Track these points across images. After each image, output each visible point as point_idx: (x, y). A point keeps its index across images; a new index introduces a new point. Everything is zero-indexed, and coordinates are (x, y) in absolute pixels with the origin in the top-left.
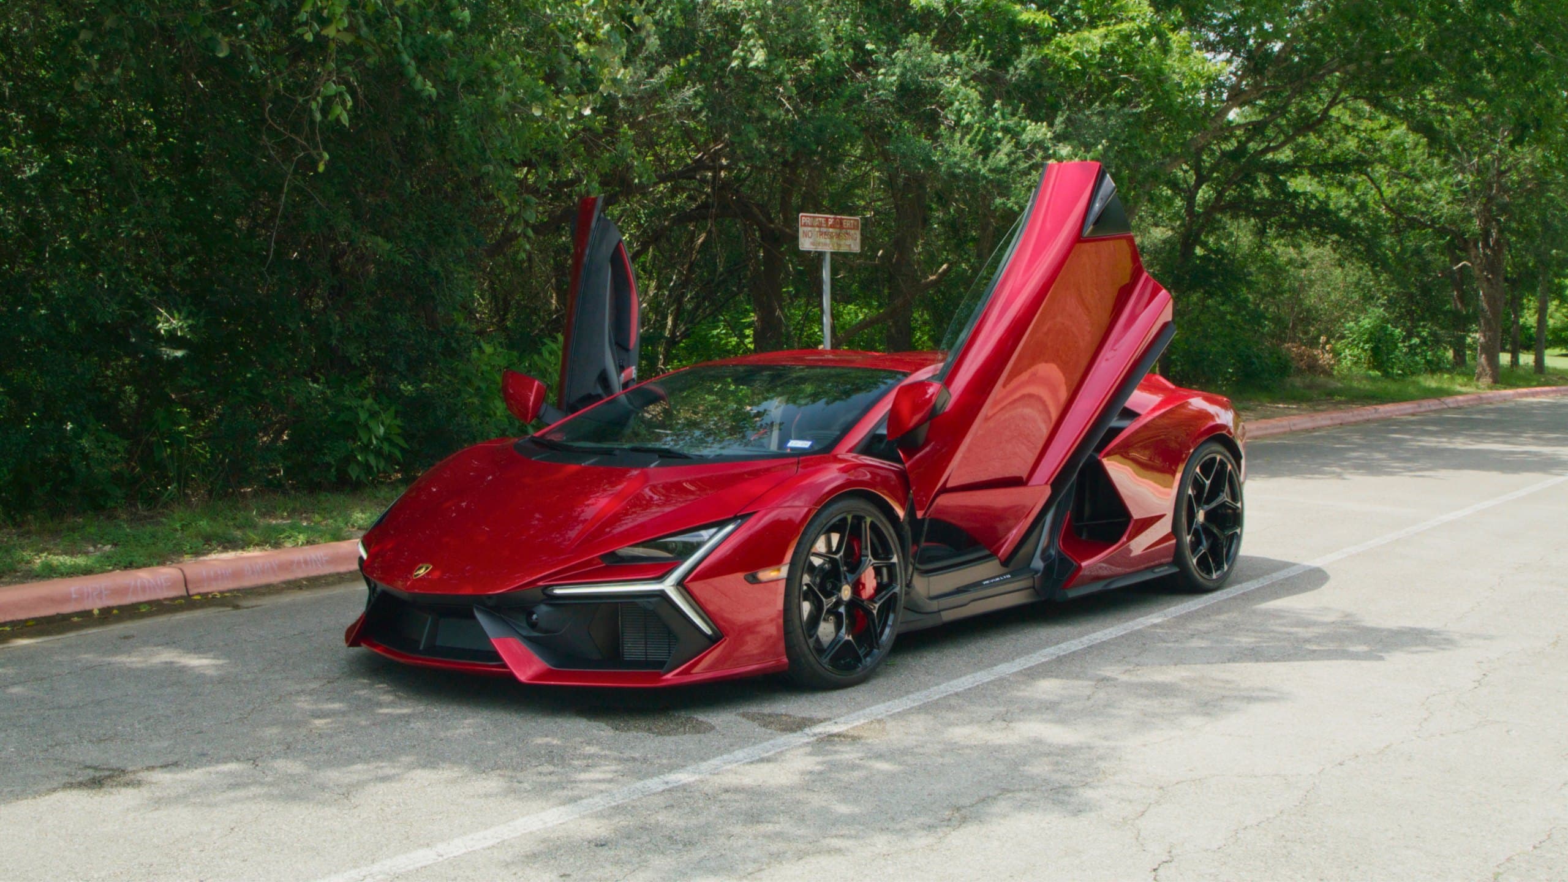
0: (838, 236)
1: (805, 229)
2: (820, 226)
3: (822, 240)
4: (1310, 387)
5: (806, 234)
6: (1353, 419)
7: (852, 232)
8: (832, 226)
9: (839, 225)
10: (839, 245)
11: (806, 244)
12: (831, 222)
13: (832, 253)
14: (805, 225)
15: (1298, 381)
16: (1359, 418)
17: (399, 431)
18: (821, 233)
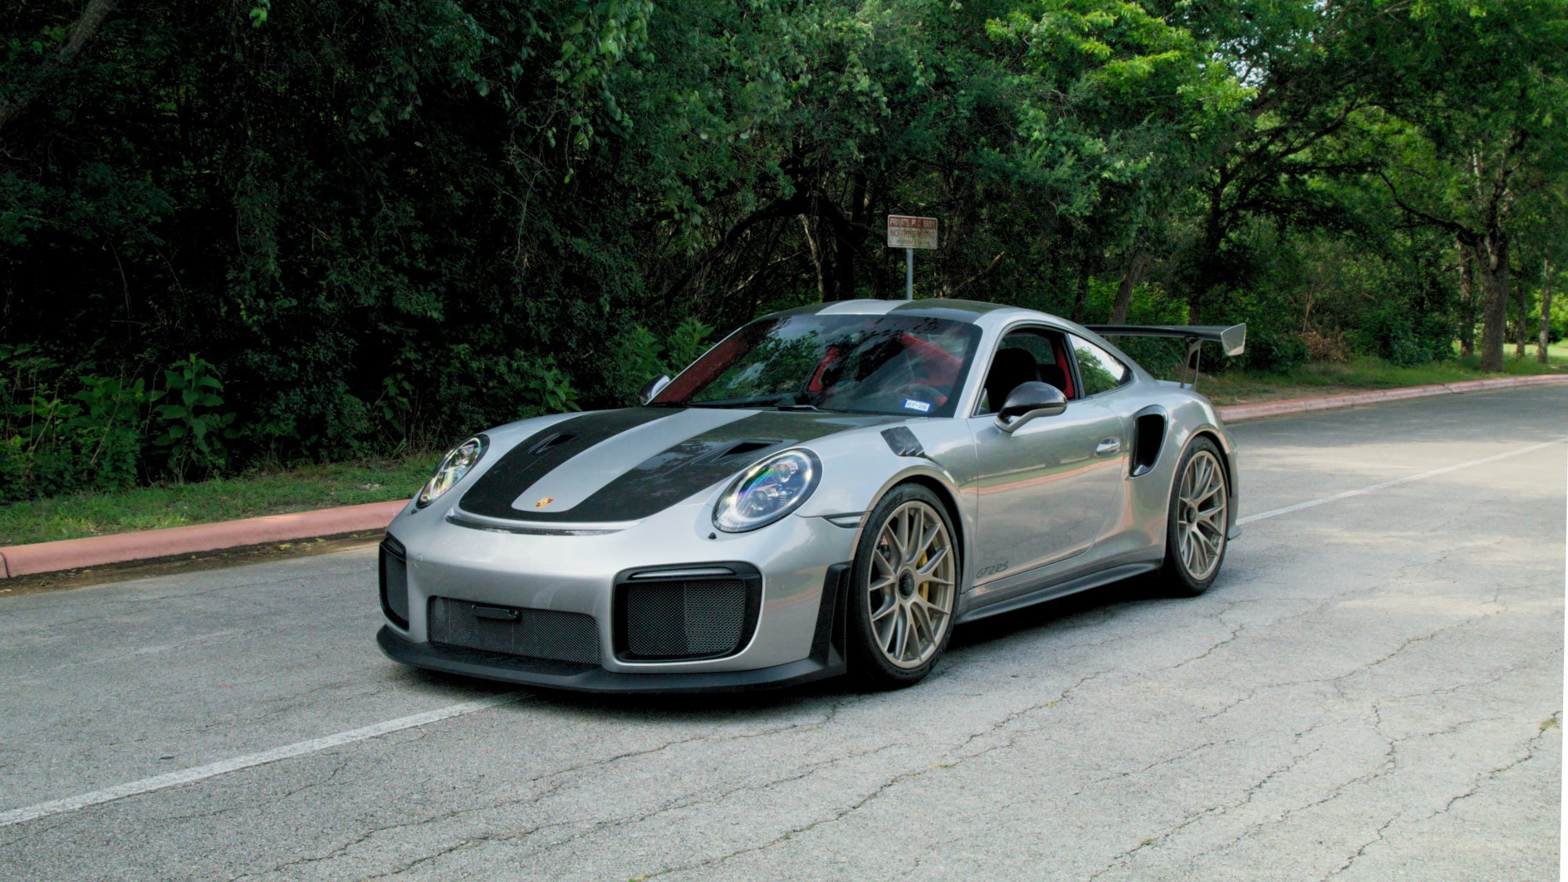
0: (919, 234)
1: (893, 228)
2: (904, 226)
3: (907, 238)
4: (1325, 373)
5: (893, 233)
6: (1363, 401)
7: (931, 231)
8: (914, 226)
9: (921, 225)
10: (920, 243)
11: (893, 242)
12: (913, 222)
13: (914, 250)
14: (893, 225)
15: (1313, 367)
16: (1369, 401)
17: (576, 398)
18: (906, 232)
